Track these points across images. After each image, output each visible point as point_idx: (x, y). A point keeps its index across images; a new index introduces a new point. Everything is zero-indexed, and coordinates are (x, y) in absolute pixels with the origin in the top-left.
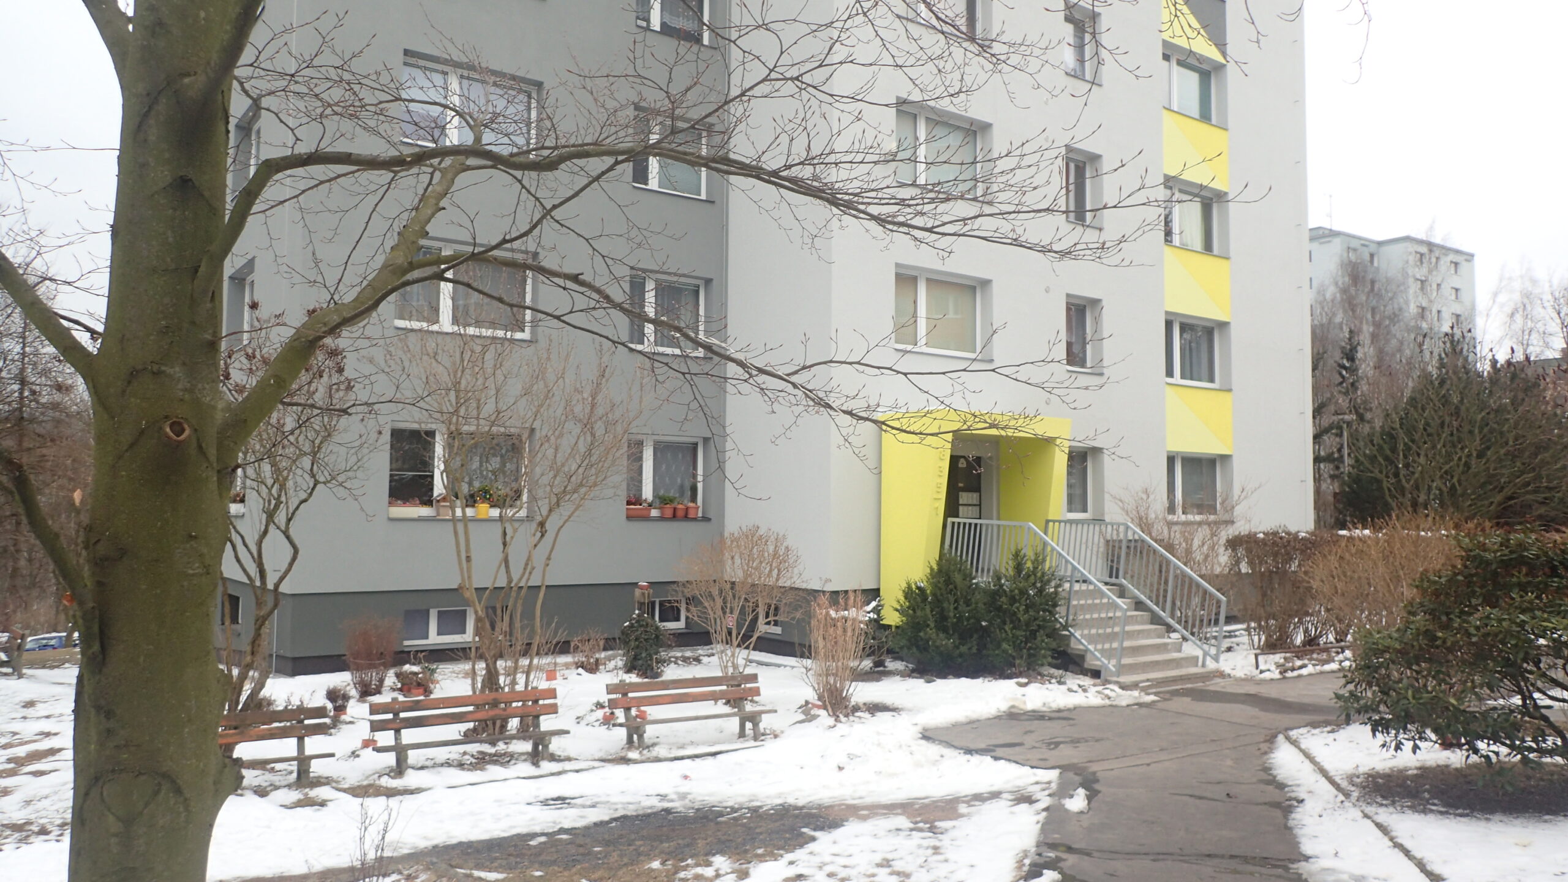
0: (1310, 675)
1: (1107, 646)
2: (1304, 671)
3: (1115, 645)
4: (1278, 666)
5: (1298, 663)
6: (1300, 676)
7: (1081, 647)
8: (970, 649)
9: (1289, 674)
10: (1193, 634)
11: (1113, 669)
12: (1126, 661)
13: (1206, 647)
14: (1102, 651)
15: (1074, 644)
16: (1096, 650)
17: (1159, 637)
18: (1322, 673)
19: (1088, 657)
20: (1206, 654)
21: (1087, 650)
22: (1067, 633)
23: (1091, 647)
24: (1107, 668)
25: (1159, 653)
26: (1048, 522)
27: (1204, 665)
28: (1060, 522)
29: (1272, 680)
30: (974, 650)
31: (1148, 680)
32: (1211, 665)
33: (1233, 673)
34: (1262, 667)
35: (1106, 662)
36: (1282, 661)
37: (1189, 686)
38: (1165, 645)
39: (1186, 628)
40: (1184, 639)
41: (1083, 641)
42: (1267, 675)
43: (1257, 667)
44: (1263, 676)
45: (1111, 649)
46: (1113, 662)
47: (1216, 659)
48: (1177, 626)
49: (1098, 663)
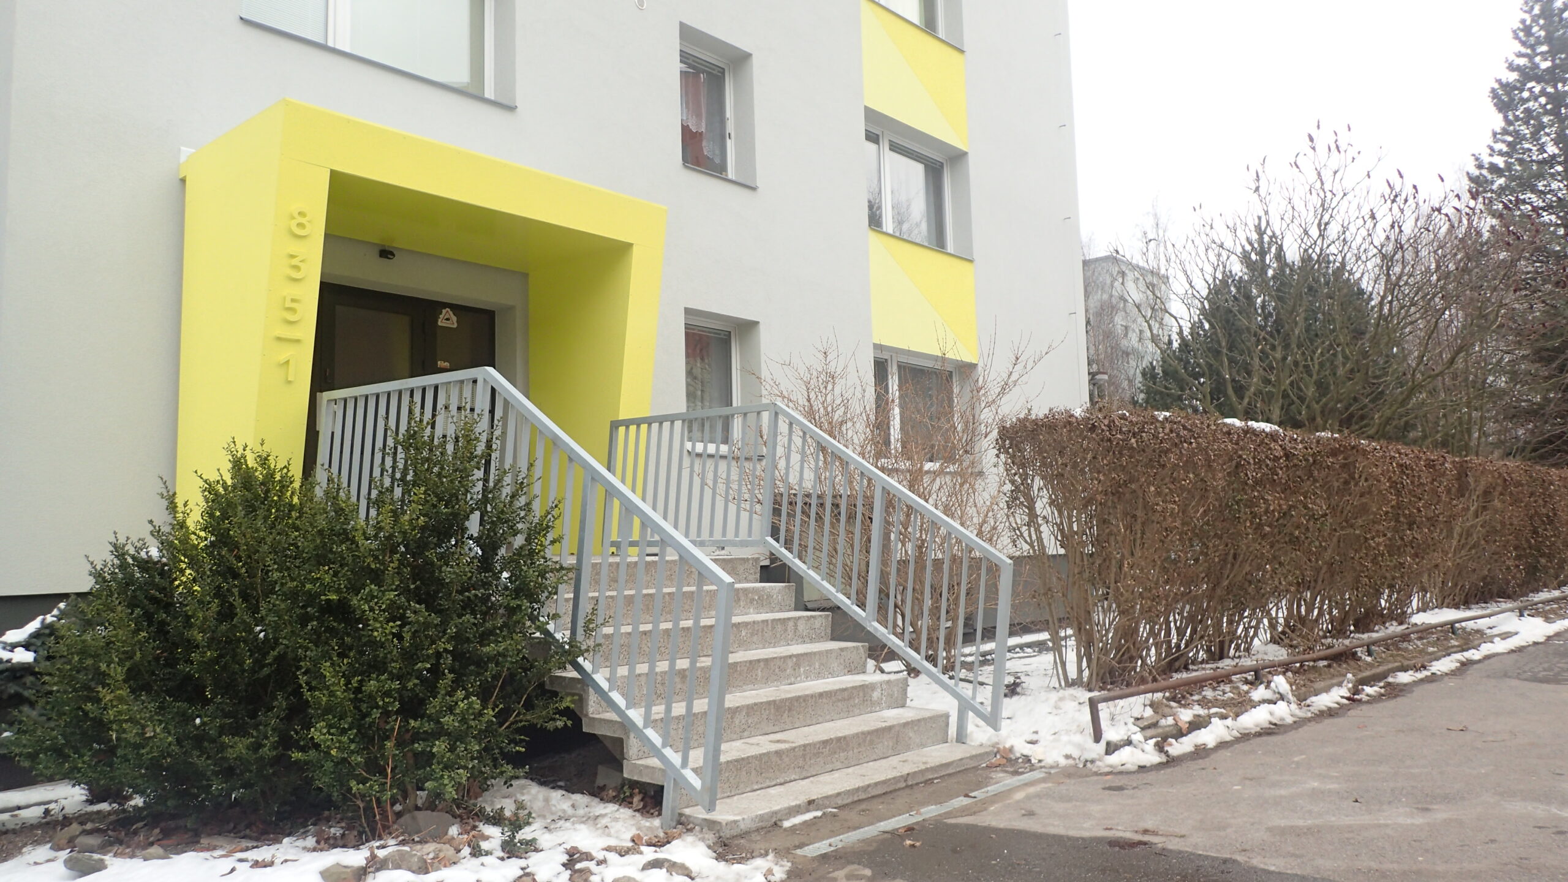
0: (1222, 745)
1: (679, 709)
2: (1207, 737)
3: (700, 705)
4: (1147, 727)
5: (1186, 715)
6: (1200, 752)
7: (612, 716)
8: (257, 747)
9: (1177, 748)
10: (932, 659)
11: (696, 782)
12: (732, 750)
13: (966, 690)
14: (664, 724)
15: (594, 709)
16: (648, 722)
17: (850, 671)
18: (1245, 737)
19: (633, 748)
20: (965, 706)
21: (626, 725)
22: (572, 674)
23: (636, 715)
24: (680, 782)
25: (849, 713)
26: (615, 425)
27: (961, 738)
28: (649, 421)
29: (1142, 768)
30: (266, 751)
31: (811, 804)
32: (980, 735)
33: (1036, 753)
34: (1111, 734)
35: (674, 757)
36: (1149, 712)
37: (930, 811)
38: (865, 689)
39: (914, 645)
40: (913, 671)
41: (616, 696)
42: (1126, 757)
43: (1097, 736)
44: (1115, 759)
45: (691, 717)
46: (697, 756)
47: (993, 720)
48: (894, 641)
49: (654, 762)
